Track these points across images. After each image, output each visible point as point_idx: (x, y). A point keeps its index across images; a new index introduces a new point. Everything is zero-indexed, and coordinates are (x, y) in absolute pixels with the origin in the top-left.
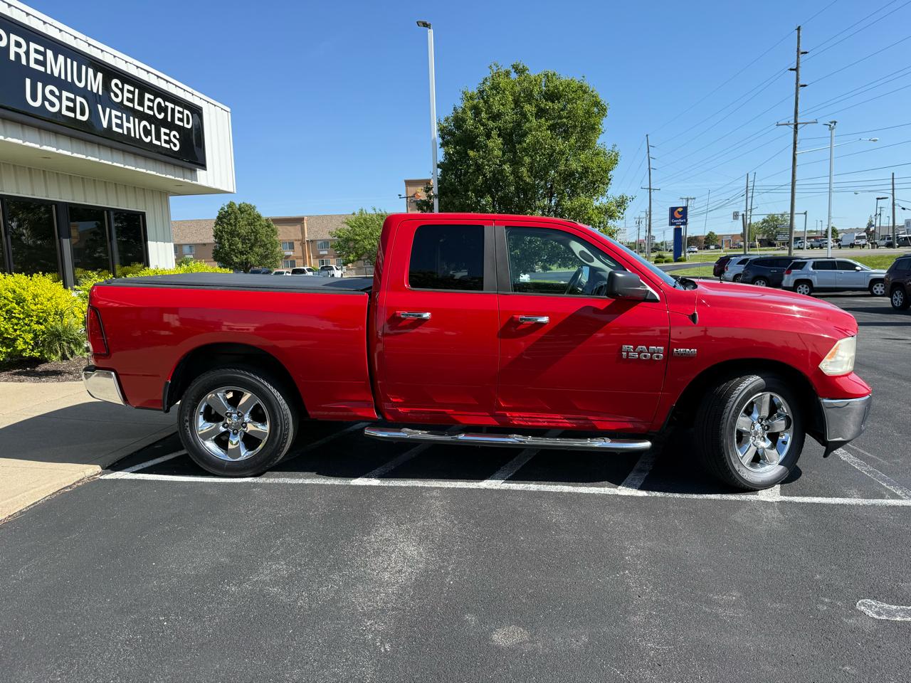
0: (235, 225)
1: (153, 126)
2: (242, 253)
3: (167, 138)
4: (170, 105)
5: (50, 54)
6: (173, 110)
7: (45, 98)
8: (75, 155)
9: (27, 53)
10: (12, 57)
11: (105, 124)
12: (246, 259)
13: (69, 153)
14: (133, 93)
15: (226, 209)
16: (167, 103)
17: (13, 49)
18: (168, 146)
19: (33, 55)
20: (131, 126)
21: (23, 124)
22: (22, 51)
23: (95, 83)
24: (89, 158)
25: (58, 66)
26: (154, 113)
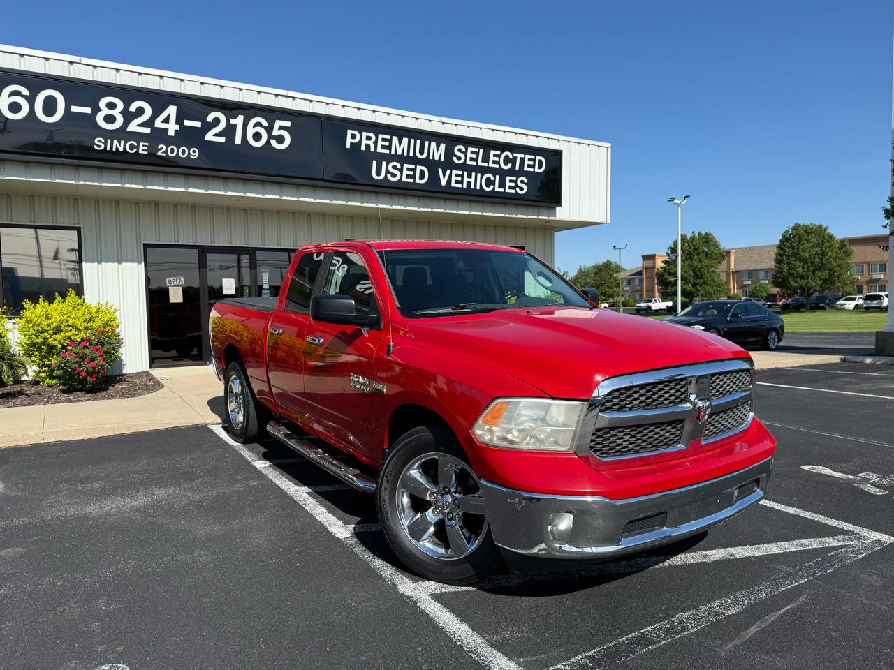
0: (798, 249)
1: (497, 177)
2: (802, 277)
3: (513, 184)
4: (519, 156)
5: (395, 139)
6: (522, 160)
7: (387, 172)
8: (422, 209)
9: (376, 143)
10: (363, 148)
11: (444, 183)
12: (806, 284)
13: (416, 209)
14: (477, 153)
15: (791, 232)
16: (515, 155)
17: (364, 142)
18: (513, 191)
19: (380, 143)
20: (472, 180)
21: (377, 193)
22: (371, 143)
23: (437, 152)
24: (435, 210)
25: (401, 146)
26: (500, 166)
